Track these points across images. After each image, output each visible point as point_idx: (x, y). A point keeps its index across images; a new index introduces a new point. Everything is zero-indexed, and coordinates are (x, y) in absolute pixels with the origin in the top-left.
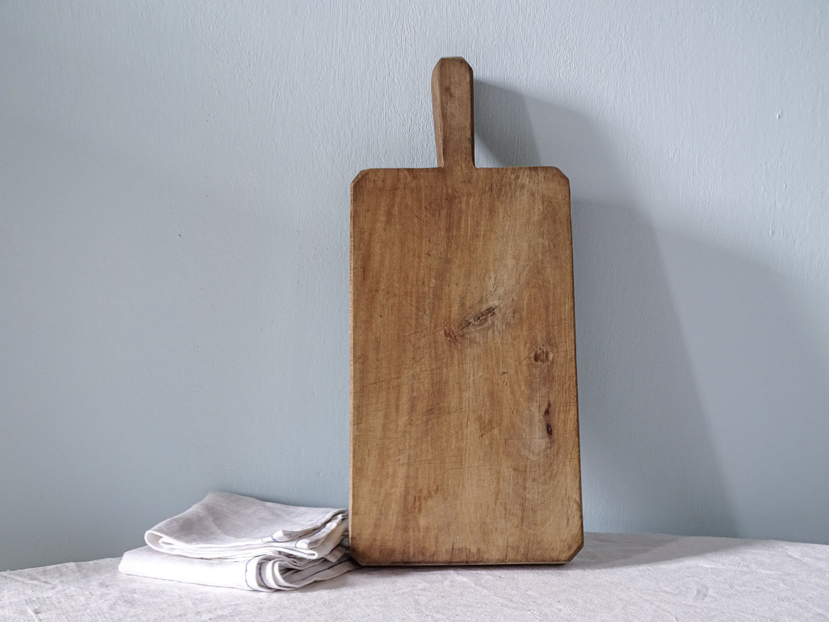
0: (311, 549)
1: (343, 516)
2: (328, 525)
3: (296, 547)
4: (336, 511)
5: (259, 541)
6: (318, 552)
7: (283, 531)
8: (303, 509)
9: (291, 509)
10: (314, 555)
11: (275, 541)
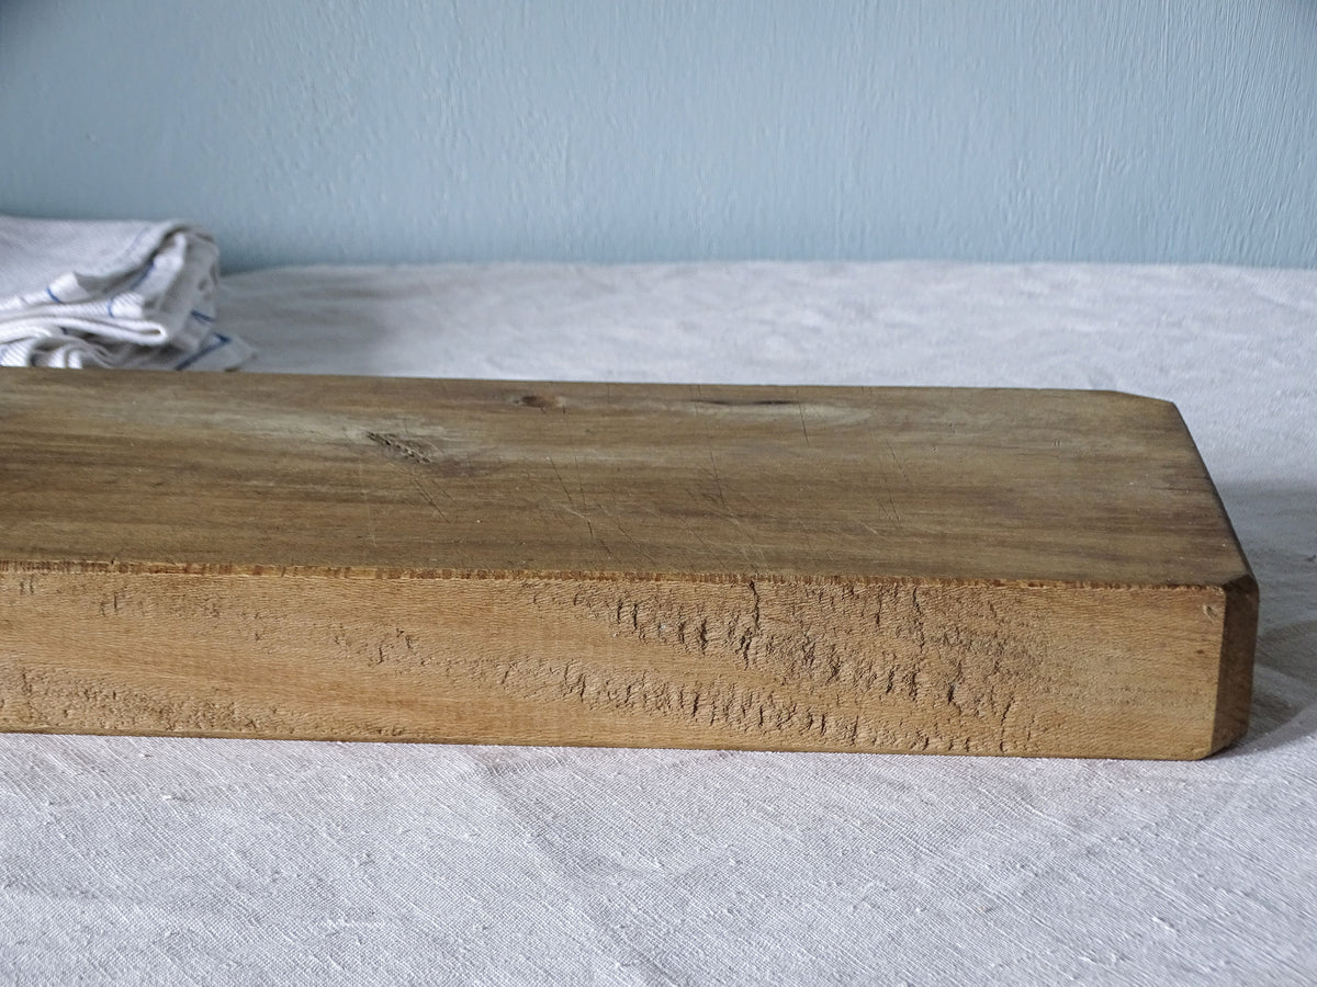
0: (149, 318)
1: (188, 239)
2: (160, 261)
3: (111, 315)
4: (167, 226)
5: (16, 302)
6: (166, 324)
7: (78, 276)
8: (66, 227)
9: (33, 227)
10: (157, 332)
11: (56, 301)
